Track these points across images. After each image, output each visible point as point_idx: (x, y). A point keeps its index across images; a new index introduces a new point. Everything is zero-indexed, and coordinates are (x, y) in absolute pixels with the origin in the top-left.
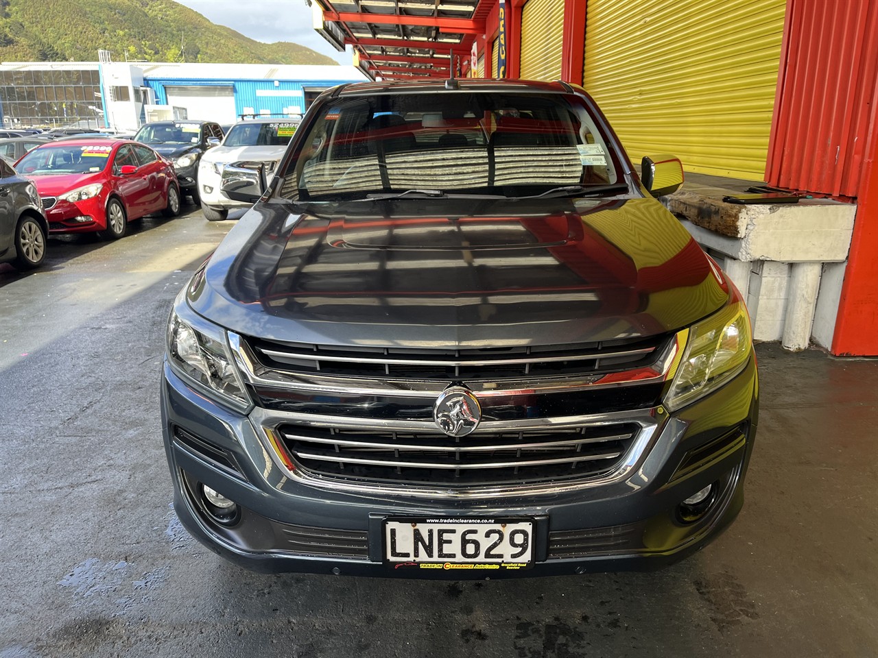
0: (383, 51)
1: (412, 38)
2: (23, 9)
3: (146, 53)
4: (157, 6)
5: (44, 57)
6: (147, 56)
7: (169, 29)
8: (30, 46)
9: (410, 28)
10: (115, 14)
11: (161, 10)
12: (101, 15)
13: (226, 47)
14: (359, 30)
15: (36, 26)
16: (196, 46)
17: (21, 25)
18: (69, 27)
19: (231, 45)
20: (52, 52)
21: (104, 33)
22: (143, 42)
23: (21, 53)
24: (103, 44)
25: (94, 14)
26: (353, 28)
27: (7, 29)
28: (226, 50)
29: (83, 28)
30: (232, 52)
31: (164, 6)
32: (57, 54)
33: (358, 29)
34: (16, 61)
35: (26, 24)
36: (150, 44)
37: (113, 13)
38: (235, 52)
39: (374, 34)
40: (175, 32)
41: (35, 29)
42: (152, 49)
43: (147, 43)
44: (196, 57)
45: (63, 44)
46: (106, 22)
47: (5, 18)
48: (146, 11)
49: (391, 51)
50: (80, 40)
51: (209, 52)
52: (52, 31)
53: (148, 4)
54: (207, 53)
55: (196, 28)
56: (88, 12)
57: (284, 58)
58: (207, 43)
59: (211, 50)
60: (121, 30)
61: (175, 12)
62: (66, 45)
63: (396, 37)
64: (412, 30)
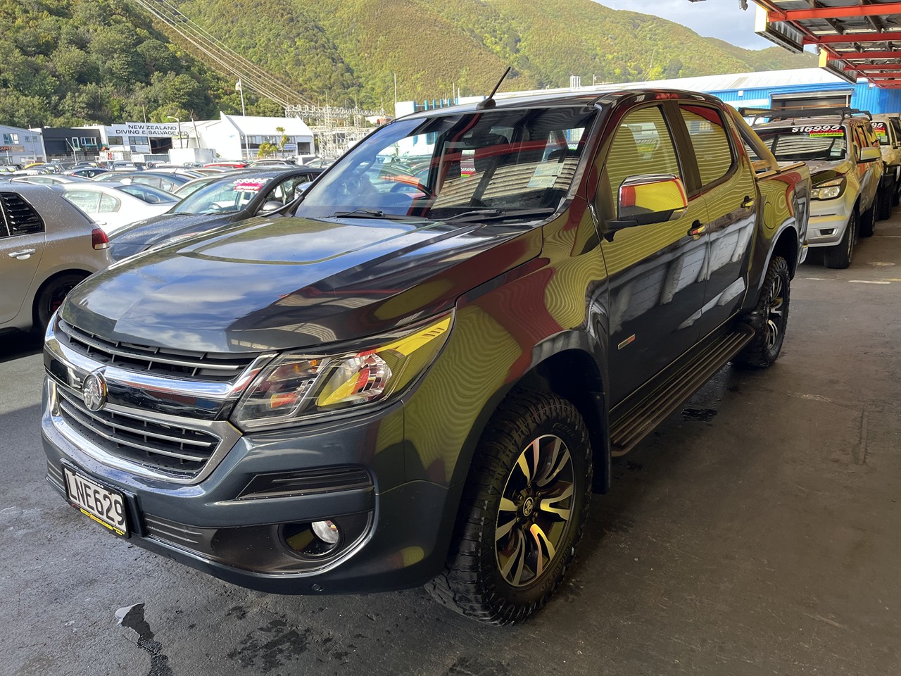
0: (858, 48)
1: (891, 29)
2: (530, 44)
3: (629, 74)
4: (647, 26)
5: (541, 86)
6: (630, 77)
7: (655, 48)
8: (531, 77)
9: (884, 18)
10: (608, 39)
11: (651, 30)
12: (595, 42)
13: (710, 59)
14: (822, 27)
15: (539, 58)
16: (679, 61)
17: (527, 58)
18: (565, 56)
19: (716, 56)
20: (547, 81)
21: (595, 58)
22: (629, 64)
23: (523, 84)
24: (592, 69)
25: (589, 41)
26: (811, 26)
27: (516, 63)
28: (709, 62)
29: (577, 57)
30: (716, 63)
31: (654, 25)
32: (551, 82)
33: (819, 26)
34: (518, 91)
35: (531, 57)
36: (635, 66)
37: (606, 38)
38: (719, 63)
39: (841, 29)
40: (660, 50)
41: (538, 60)
42: (636, 70)
43: (632, 64)
44: (677, 73)
45: (558, 72)
46: (598, 48)
47: (516, 53)
48: (636, 33)
49: (868, 46)
50: (573, 67)
51: (691, 66)
52: (551, 62)
53: (639, 25)
54: (689, 68)
55: (682, 43)
56: (584, 40)
57: (774, 65)
58: (691, 58)
59: (694, 64)
60: (611, 54)
61: (664, 30)
62: (561, 73)
63: (870, 30)
64: (888, 20)
